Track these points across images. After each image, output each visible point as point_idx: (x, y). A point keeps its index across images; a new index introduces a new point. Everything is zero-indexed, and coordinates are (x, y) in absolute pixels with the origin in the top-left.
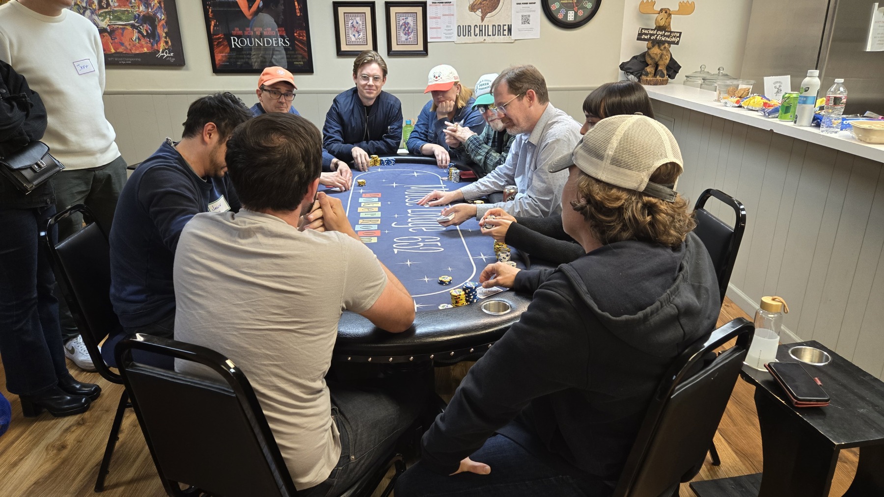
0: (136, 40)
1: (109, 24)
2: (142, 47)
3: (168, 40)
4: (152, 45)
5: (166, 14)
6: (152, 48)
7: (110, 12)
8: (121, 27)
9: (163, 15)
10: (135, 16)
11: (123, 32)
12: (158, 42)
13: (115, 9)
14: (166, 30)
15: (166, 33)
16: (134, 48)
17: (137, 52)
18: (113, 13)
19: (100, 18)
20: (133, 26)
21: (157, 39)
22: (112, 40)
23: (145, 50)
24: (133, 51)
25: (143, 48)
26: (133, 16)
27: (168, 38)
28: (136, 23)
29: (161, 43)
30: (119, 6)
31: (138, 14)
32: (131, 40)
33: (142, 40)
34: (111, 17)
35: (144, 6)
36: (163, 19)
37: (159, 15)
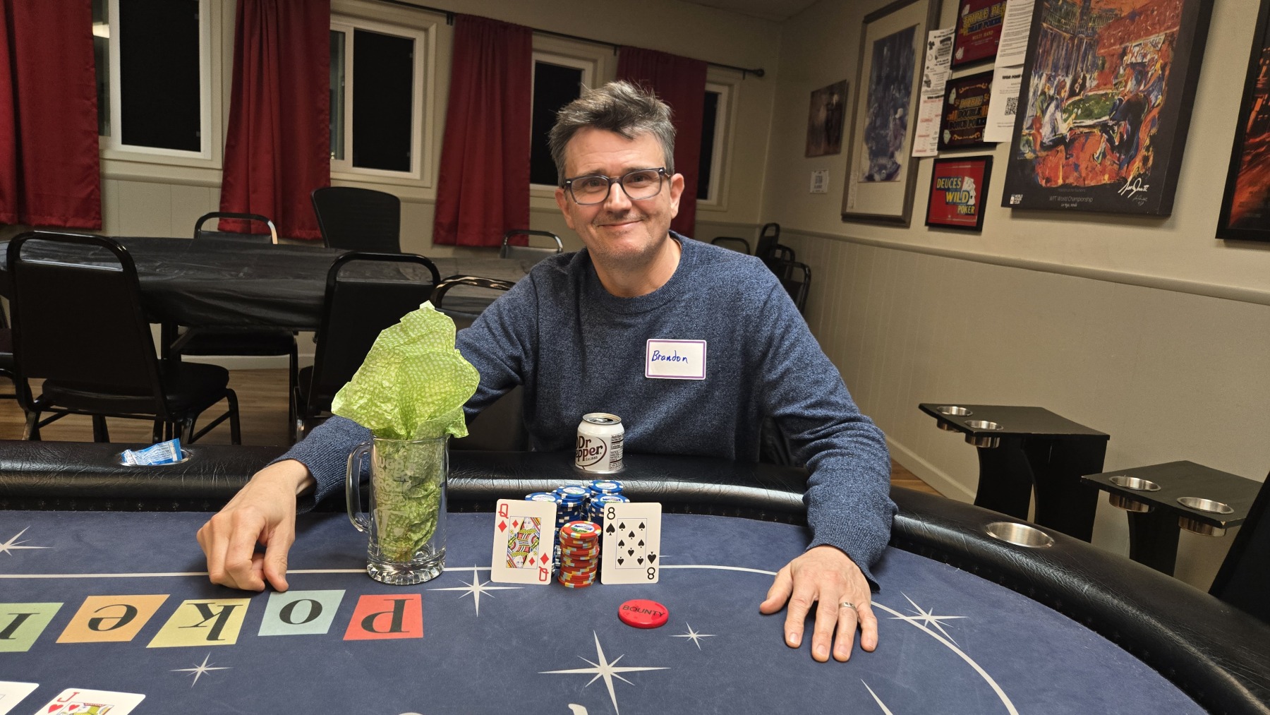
0: (1098, 158)
1: (1072, 126)
2: (1103, 173)
3: (1150, 153)
4: (1119, 168)
5: (1168, 92)
6: (1118, 174)
7: (1080, 101)
8: (1086, 130)
9: (1160, 97)
10: (1115, 103)
11: (1086, 141)
12: (1130, 160)
13: (1090, 94)
14: (1154, 131)
15: (1152, 138)
16: (1091, 175)
17: (1093, 184)
18: (1084, 105)
19: (1065, 116)
20: (1104, 128)
21: (1132, 152)
22: (1066, 158)
23: (1106, 179)
24: (1086, 182)
25: (1104, 175)
26: (1111, 107)
27: (1151, 149)
28: (1111, 119)
29: (1135, 162)
30: (1098, 87)
31: (1120, 100)
32: (1092, 159)
33: (1108, 157)
34: (1080, 112)
35: (1137, 79)
36: (1159, 105)
37: (1152, 97)
